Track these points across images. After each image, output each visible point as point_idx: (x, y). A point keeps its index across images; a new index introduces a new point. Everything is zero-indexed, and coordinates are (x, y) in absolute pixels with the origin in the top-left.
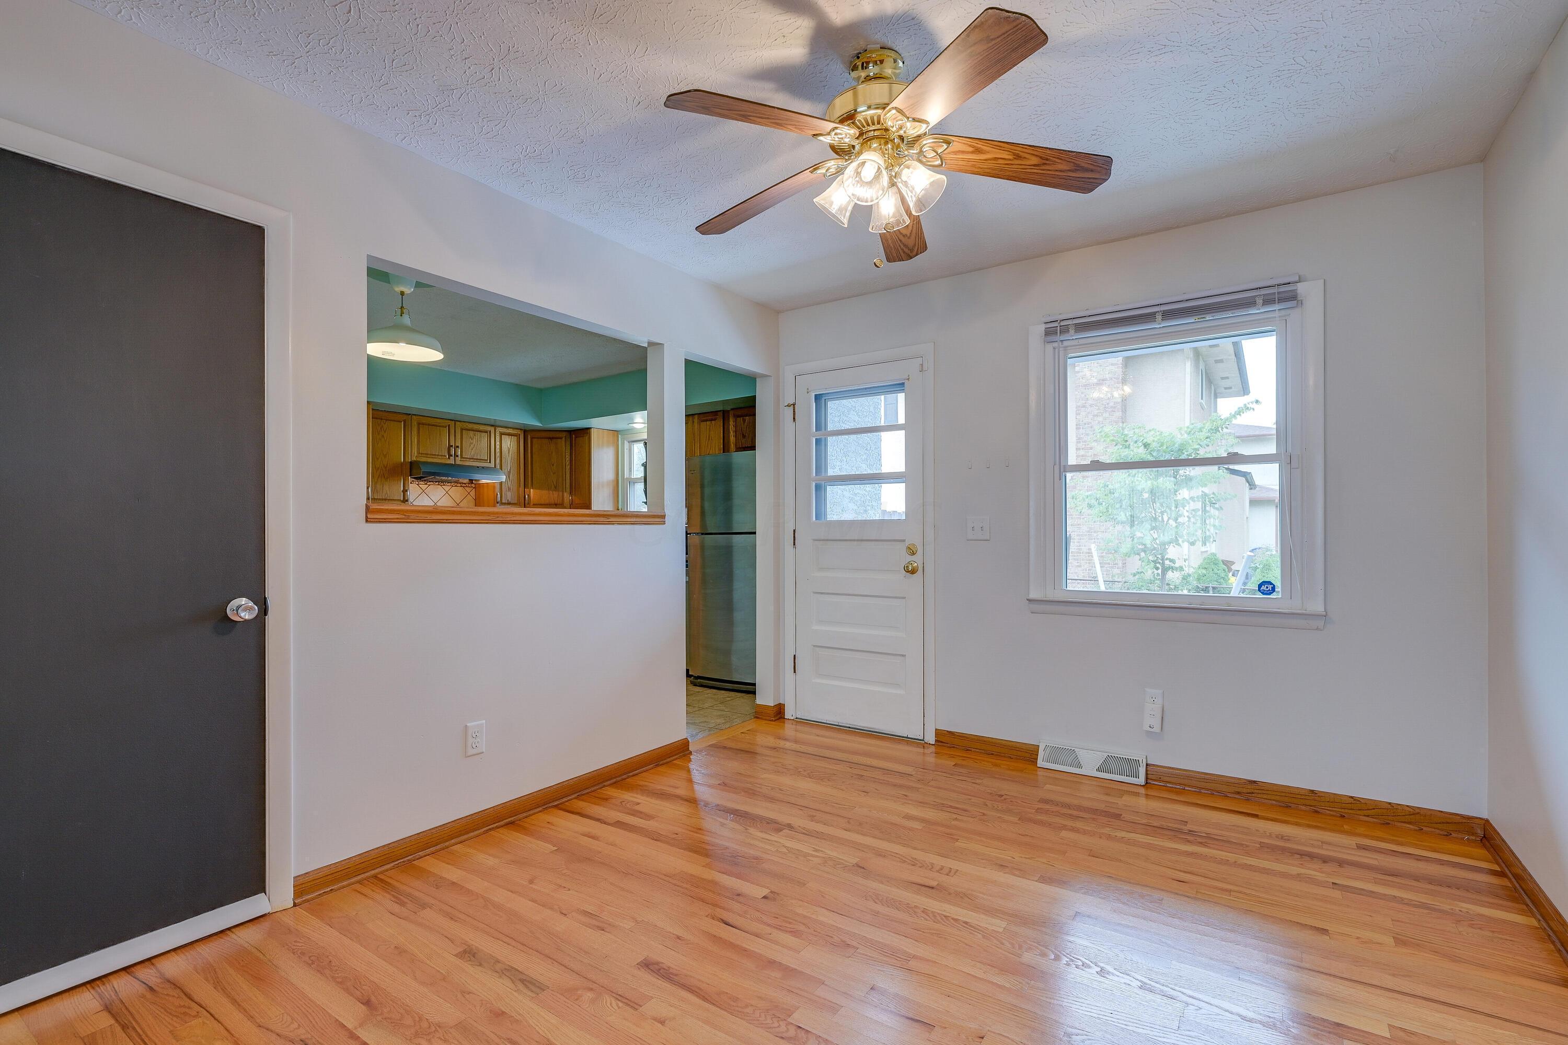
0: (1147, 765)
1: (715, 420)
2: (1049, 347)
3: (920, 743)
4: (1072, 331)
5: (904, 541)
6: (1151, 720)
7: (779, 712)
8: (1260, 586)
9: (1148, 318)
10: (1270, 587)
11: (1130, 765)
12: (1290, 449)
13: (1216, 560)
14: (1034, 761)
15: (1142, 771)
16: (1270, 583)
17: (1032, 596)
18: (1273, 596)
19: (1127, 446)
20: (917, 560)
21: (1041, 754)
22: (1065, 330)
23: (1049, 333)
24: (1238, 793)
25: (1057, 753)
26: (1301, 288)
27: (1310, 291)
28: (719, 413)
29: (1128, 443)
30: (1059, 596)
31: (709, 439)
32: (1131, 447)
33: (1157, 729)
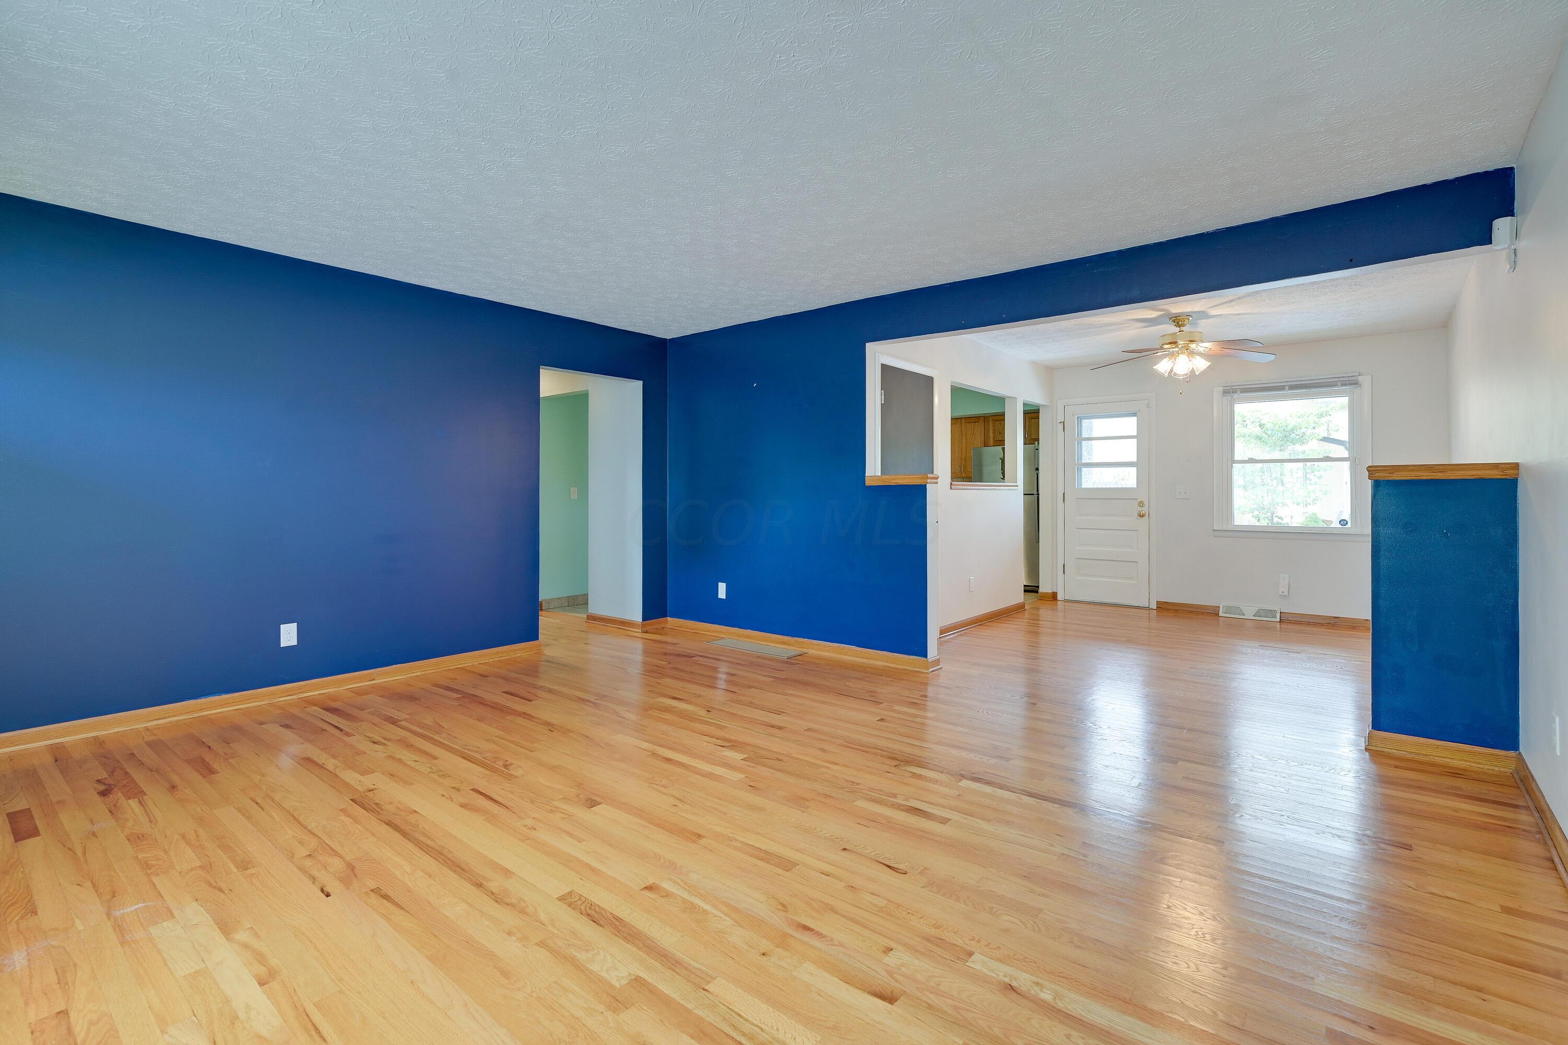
0: (1281, 613)
1: (978, 422)
2: (1225, 399)
3: (1148, 609)
4: (1239, 392)
5: (1137, 499)
6: (1283, 589)
7: (1054, 596)
8: (1340, 522)
9: (1282, 388)
10: (1345, 522)
11: (1272, 613)
12: (1355, 455)
13: (1316, 518)
14: (1217, 615)
15: (1278, 615)
16: (1345, 520)
17: (1215, 528)
18: (1346, 526)
19: (1245, 425)
20: (1145, 510)
21: (1221, 610)
22: (1235, 392)
23: (1226, 392)
24: (1329, 623)
25: (1229, 609)
26: (1360, 379)
27: (1365, 380)
28: (981, 418)
29: (1245, 423)
30: (1230, 528)
31: (973, 434)
32: (1248, 426)
33: (1286, 593)
